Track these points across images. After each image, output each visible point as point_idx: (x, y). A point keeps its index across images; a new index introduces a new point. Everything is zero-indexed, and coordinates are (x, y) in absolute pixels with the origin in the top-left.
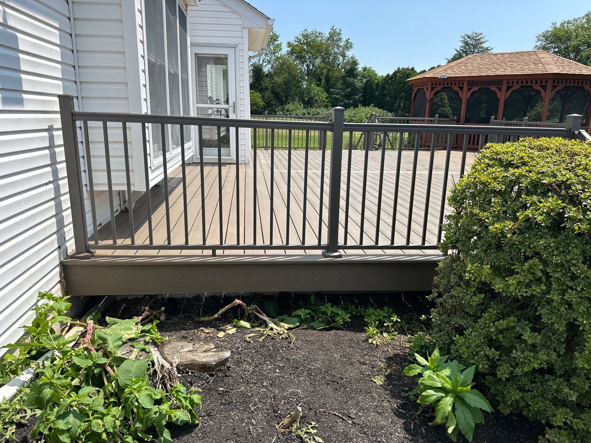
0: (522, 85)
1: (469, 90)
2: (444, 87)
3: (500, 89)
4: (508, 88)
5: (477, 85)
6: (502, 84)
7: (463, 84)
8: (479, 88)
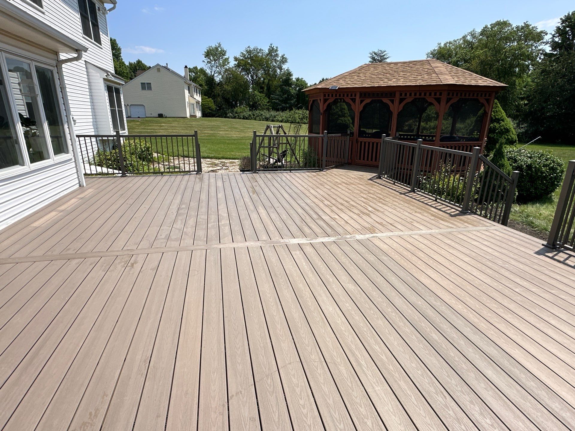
0: (416, 97)
1: (362, 101)
2: (336, 99)
3: (392, 101)
4: (401, 100)
5: (369, 97)
6: (395, 95)
7: (355, 96)
8: (371, 100)
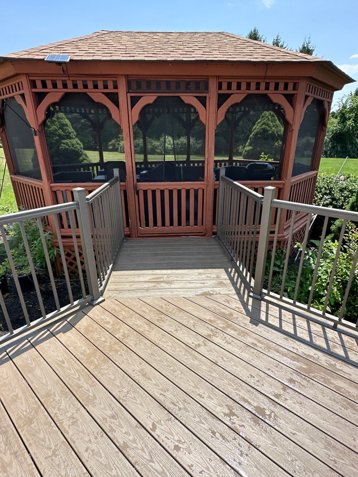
1: (134, 101)
2: (67, 94)
3: (203, 101)
4: (222, 99)
5: (149, 90)
6: (208, 87)
7: (116, 87)
8: (155, 97)
